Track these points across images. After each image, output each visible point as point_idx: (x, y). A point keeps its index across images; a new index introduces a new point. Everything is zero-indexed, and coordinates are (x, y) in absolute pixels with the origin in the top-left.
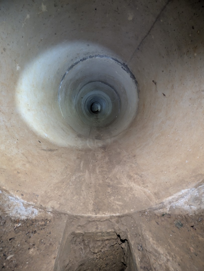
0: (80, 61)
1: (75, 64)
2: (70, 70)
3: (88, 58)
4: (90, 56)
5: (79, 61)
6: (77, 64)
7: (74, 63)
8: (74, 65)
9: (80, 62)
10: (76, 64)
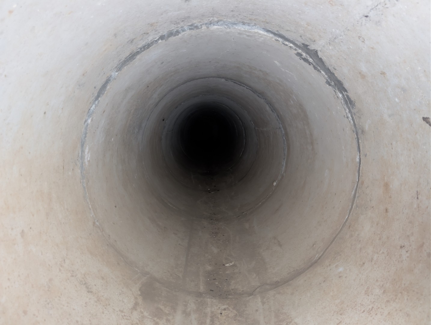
0: (158, 39)
1: (141, 49)
2: (125, 68)
3: (183, 31)
4: (191, 25)
5: (156, 41)
6: (148, 48)
7: (140, 46)
8: (138, 53)
9: (160, 41)
10: (144, 50)
